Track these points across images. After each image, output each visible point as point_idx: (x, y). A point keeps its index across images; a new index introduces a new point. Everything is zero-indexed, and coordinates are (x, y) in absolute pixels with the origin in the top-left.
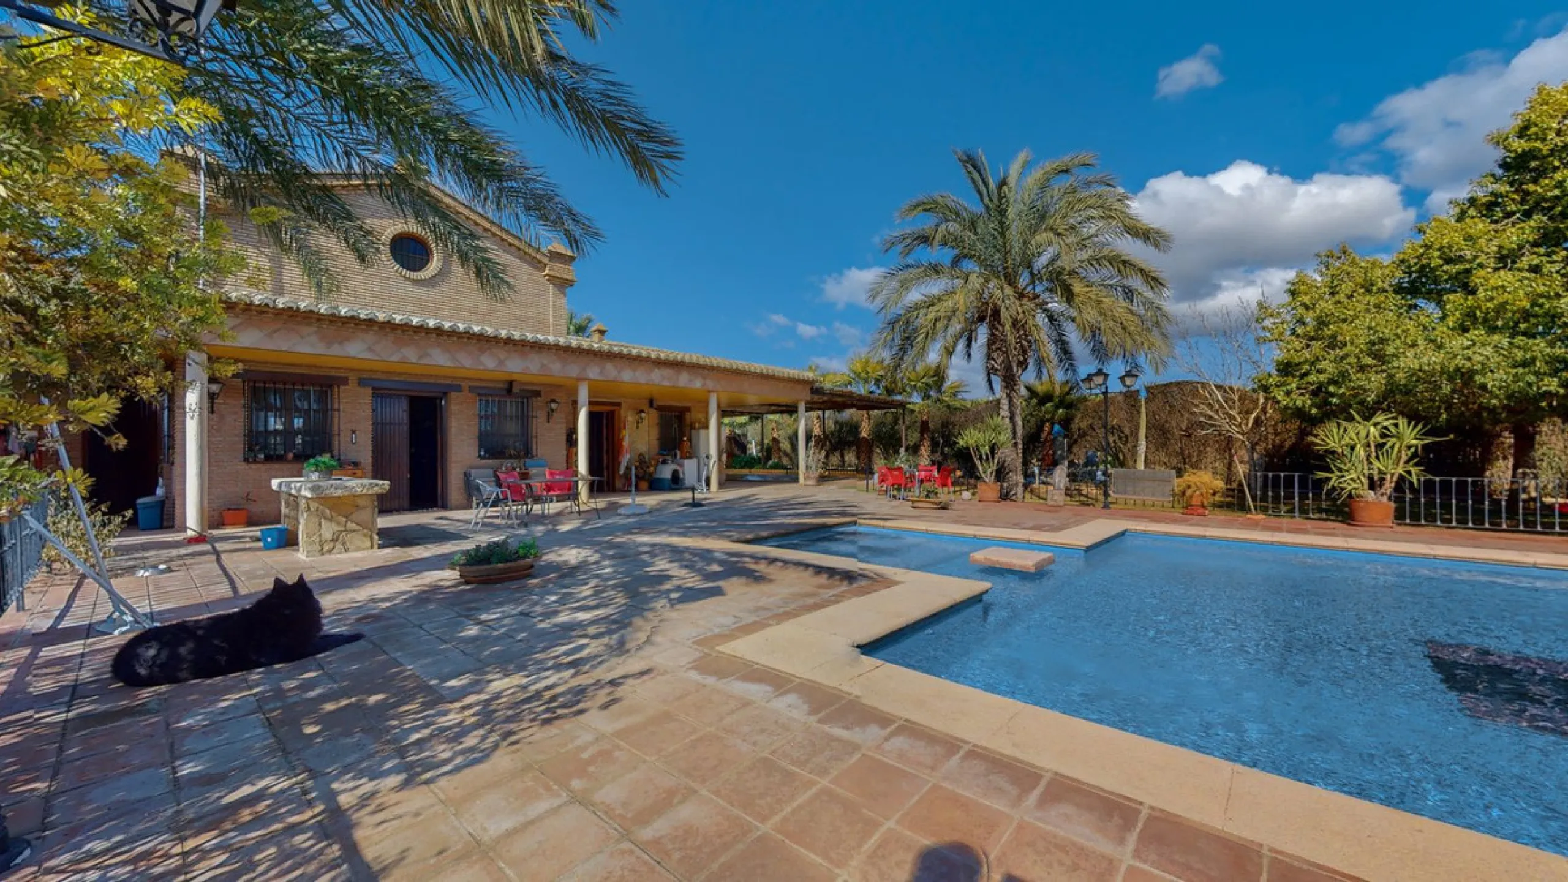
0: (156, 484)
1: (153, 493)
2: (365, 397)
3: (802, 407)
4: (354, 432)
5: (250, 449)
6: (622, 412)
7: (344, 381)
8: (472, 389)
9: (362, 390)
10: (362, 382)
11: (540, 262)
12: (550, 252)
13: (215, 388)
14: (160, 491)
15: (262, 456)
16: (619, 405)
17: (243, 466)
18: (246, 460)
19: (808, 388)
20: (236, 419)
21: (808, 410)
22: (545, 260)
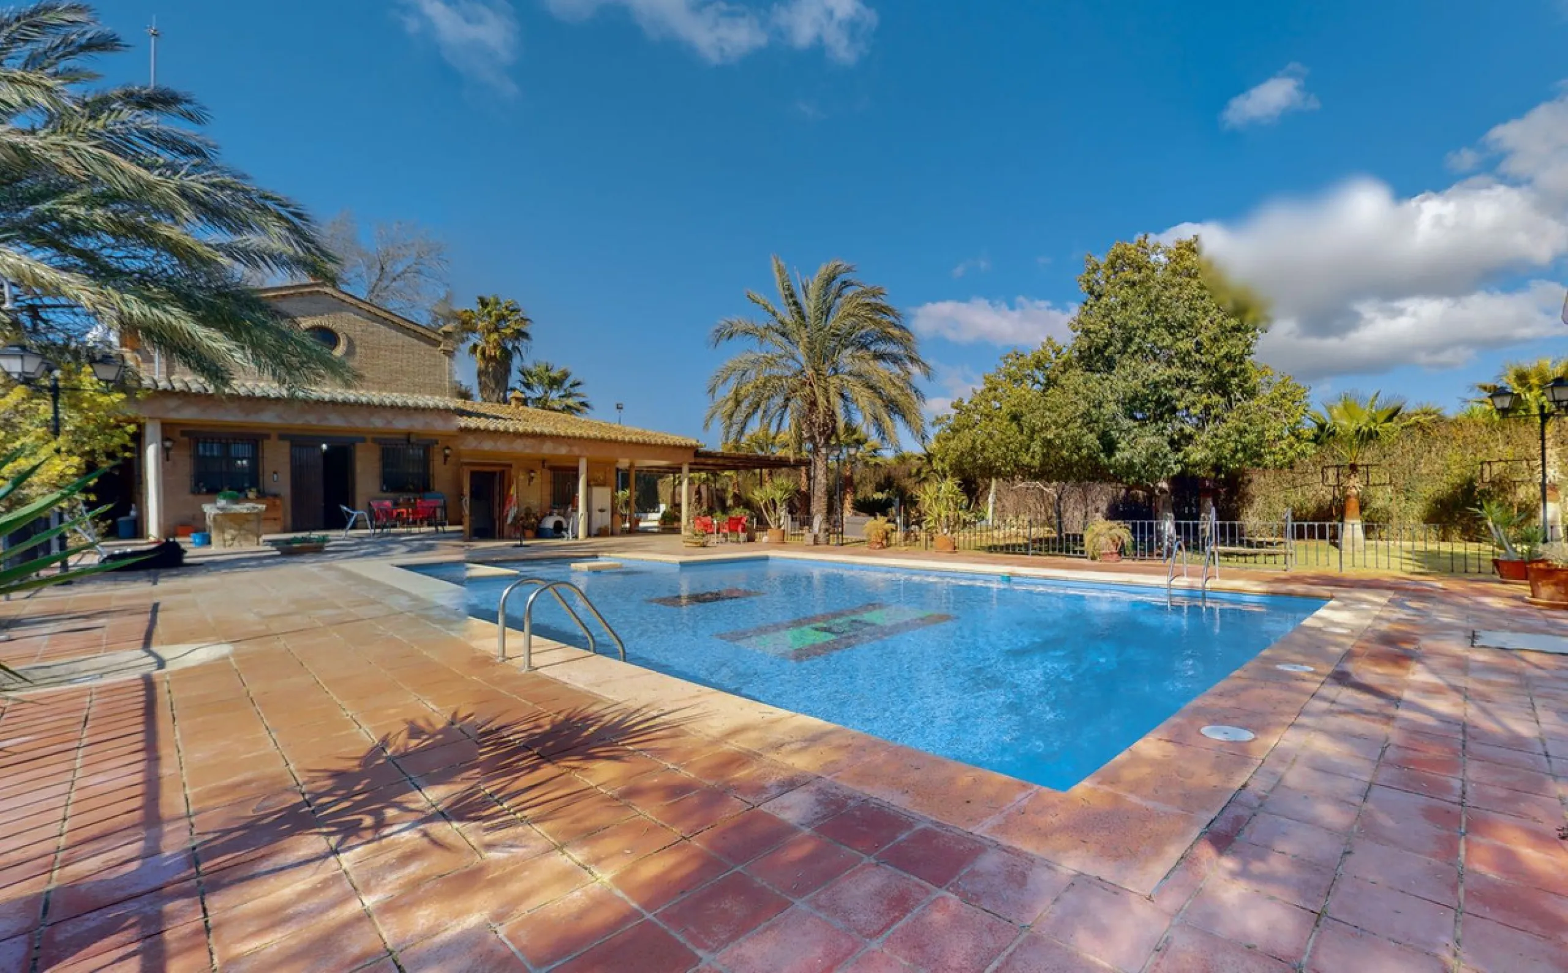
0: (130, 509)
1: (128, 514)
2: (285, 447)
3: (685, 468)
4: (275, 473)
5: (197, 485)
6: (513, 472)
7: (268, 437)
8: (374, 440)
9: (281, 443)
10: (282, 437)
11: (435, 340)
12: (444, 332)
13: (168, 444)
14: (133, 513)
15: (204, 490)
16: (510, 466)
17: (191, 497)
18: (193, 492)
19: (692, 453)
20: (185, 465)
21: (691, 470)
22: (440, 339)
